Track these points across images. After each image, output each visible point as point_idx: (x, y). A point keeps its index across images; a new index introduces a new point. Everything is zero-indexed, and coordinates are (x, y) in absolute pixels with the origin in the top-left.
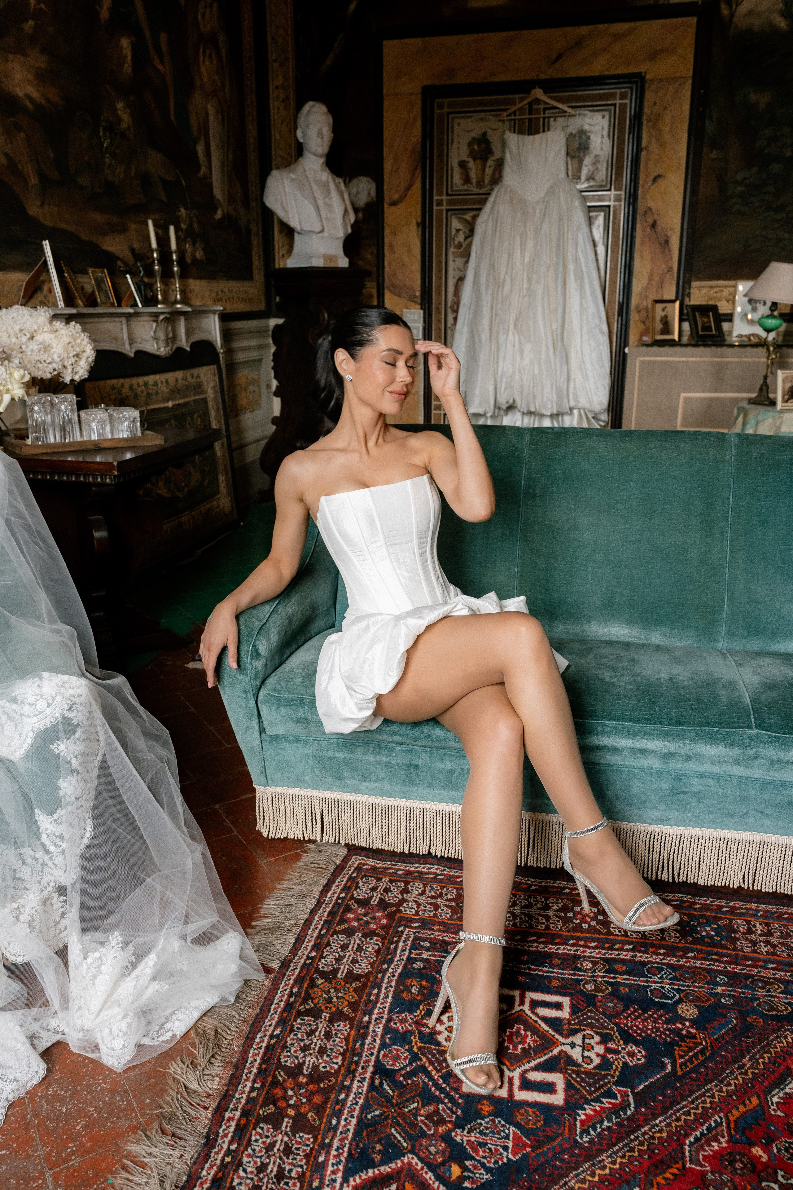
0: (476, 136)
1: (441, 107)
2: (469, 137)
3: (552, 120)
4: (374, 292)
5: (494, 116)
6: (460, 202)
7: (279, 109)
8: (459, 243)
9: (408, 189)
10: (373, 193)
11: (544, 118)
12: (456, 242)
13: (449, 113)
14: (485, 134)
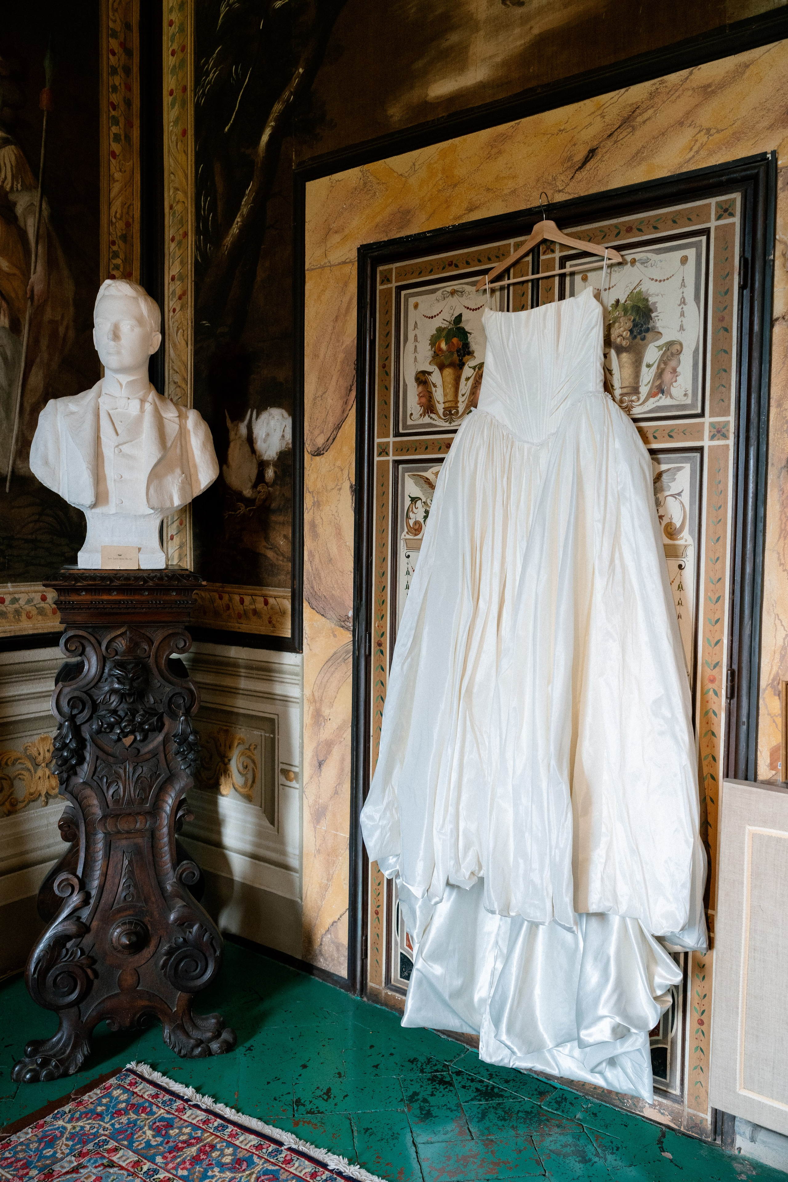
0: (444, 325)
1: (387, 279)
2: (431, 328)
3: (578, 278)
4: (287, 605)
5: (473, 284)
6: (415, 448)
7: (174, 311)
8: (416, 522)
9: (338, 427)
10: (289, 436)
11: (562, 276)
12: (411, 522)
13: (399, 289)
14: (459, 319)
